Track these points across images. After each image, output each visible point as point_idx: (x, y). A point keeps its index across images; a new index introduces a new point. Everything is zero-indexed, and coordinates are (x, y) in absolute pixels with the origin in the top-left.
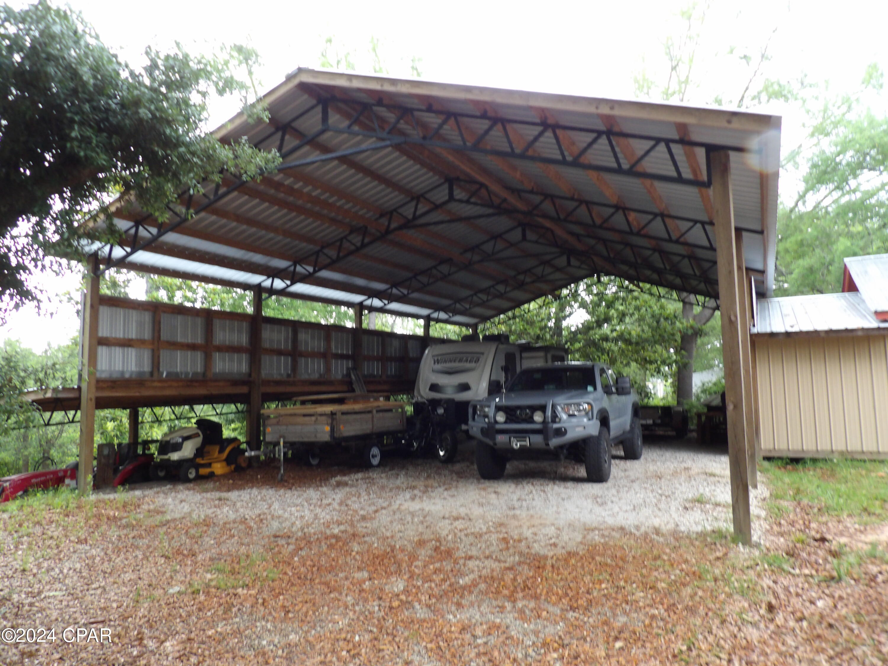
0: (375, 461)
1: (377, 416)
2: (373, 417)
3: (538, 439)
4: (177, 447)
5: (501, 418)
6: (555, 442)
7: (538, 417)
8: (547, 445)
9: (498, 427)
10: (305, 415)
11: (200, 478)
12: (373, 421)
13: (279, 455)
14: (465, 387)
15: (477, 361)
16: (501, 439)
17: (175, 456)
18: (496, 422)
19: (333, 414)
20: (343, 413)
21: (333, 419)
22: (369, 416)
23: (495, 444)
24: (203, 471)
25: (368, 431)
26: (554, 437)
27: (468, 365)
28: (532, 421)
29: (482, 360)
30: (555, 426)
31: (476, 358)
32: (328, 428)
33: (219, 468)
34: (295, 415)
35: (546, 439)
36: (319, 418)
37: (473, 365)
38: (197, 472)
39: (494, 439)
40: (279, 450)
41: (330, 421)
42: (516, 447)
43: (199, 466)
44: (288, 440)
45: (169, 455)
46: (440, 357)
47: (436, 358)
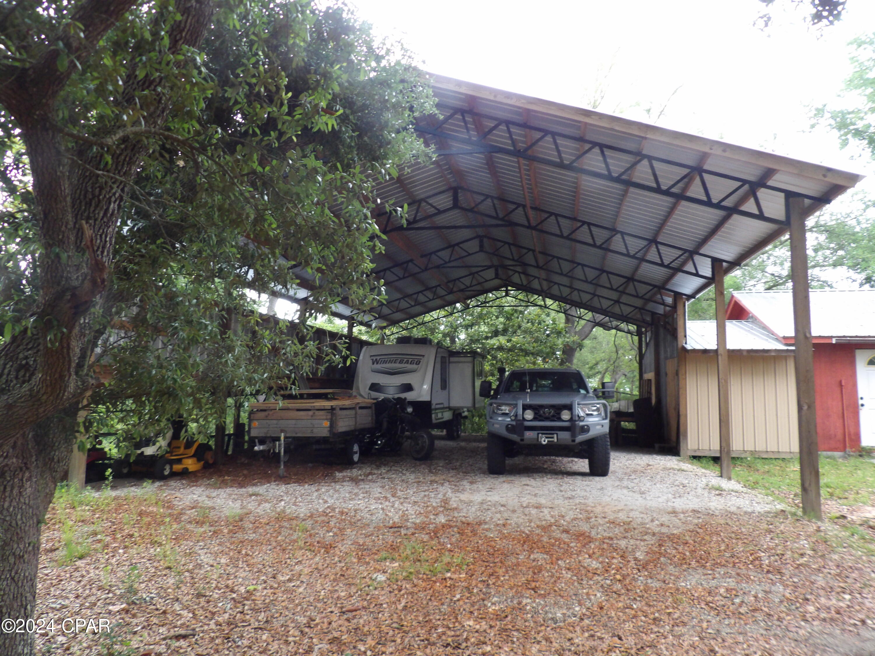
0: (356, 458)
1: (360, 411)
2: (356, 413)
3: (565, 436)
4: (148, 442)
5: (529, 415)
6: (581, 438)
7: (566, 415)
8: (574, 441)
9: (527, 424)
10: (298, 410)
11: (174, 475)
12: (356, 417)
13: (280, 451)
14: (408, 388)
15: (418, 363)
16: (529, 435)
17: (149, 451)
18: (524, 419)
19: (333, 409)
20: (341, 409)
21: (333, 415)
22: (352, 412)
23: (522, 440)
24: (177, 467)
25: (352, 428)
26: (580, 434)
27: (409, 367)
28: (560, 419)
29: (424, 361)
30: (581, 424)
31: (417, 360)
32: (327, 424)
33: (191, 464)
34: (288, 409)
35: (574, 436)
36: (317, 413)
37: (414, 366)
38: (171, 468)
39: (523, 435)
40: (280, 445)
41: (329, 417)
42: (544, 443)
43: (172, 462)
44: (288, 435)
45: (143, 449)
46: (378, 358)
47: (374, 358)
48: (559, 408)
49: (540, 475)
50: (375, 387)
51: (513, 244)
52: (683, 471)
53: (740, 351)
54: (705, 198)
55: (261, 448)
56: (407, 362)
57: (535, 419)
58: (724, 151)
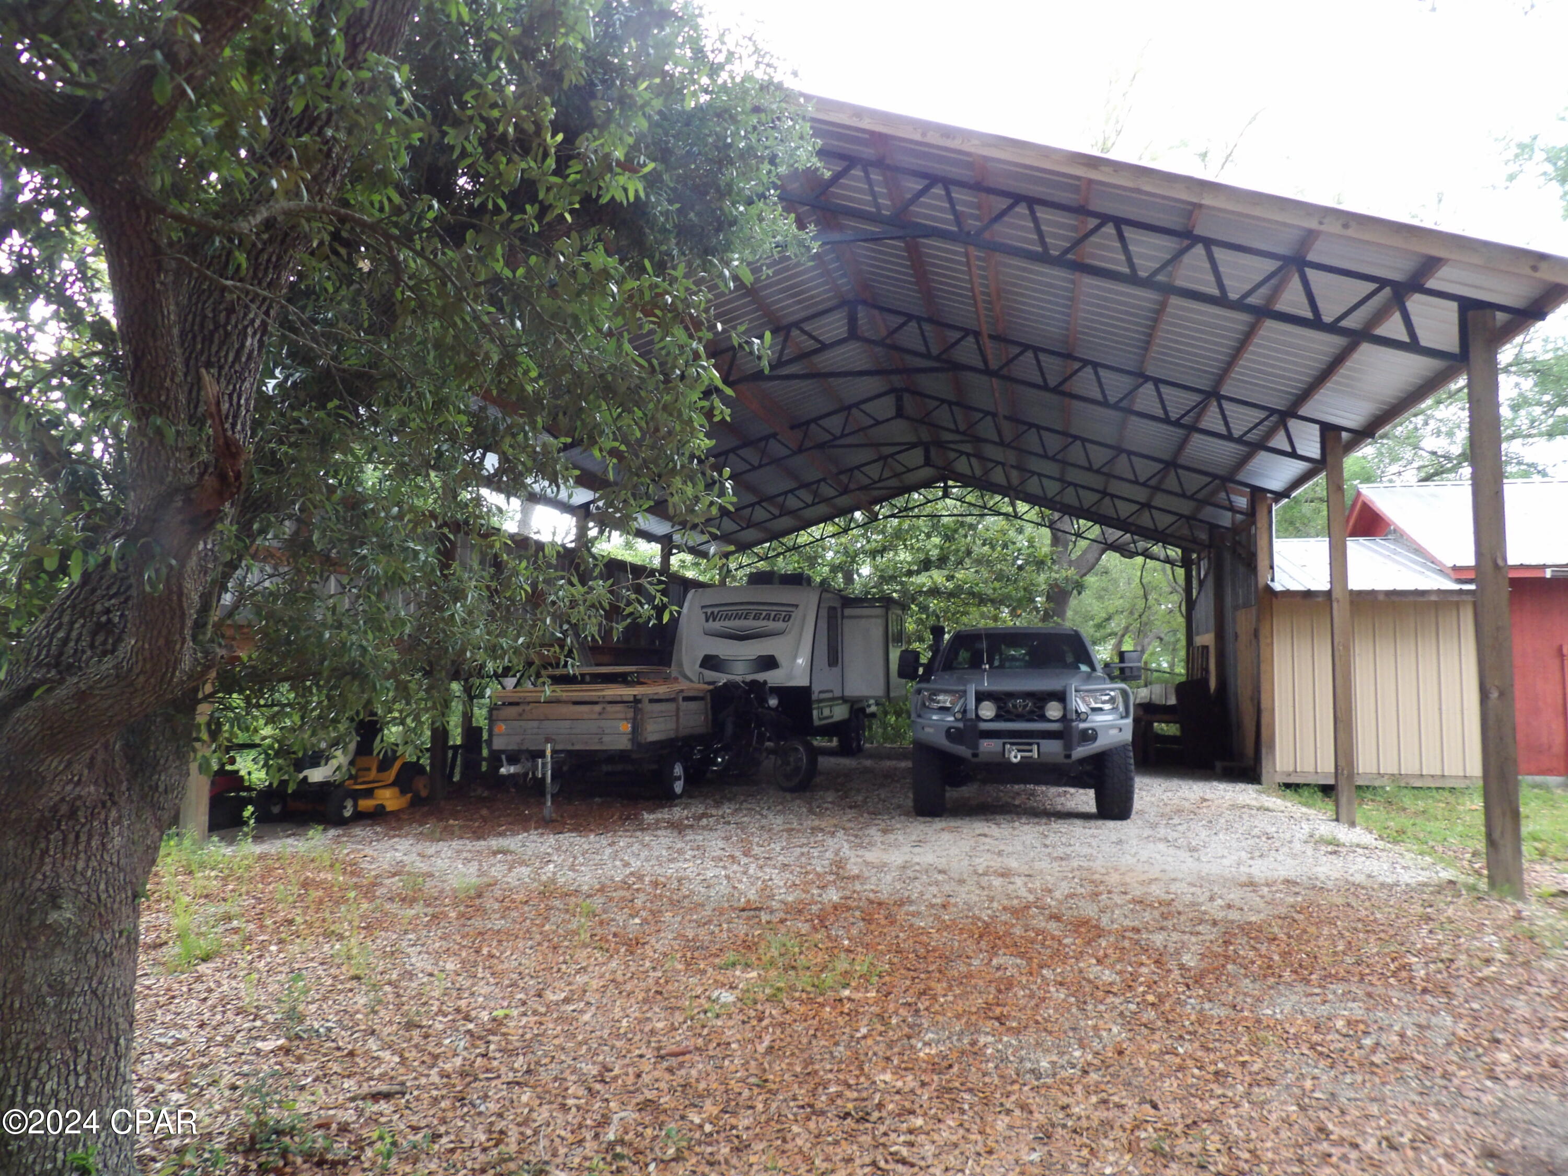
0: (678, 787)
1: (684, 705)
2: (678, 709)
3: (1053, 747)
4: (316, 759)
5: (988, 710)
6: (1081, 751)
7: (1053, 711)
8: (1068, 756)
9: (983, 726)
10: (577, 703)
11: (360, 817)
12: (677, 716)
13: (544, 775)
14: (769, 663)
15: (788, 618)
16: (988, 746)
17: (316, 775)
18: (978, 718)
19: (636, 701)
20: (652, 701)
21: (637, 711)
22: (671, 706)
23: (975, 755)
24: (366, 804)
25: (672, 735)
26: (1079, 745)
27: (771, 625)
28: (1043, 718)
29: (797, 614)
30: (1082, 726)
31: (785, 613)
32: (626, 727)
33: (389, 798)
34: (558, 701)
35: (1068, 747)
36: (610, 708)
37: (780, 625)
38: (355, 805)
39: (976, 746)
40: (544, 765)
41: (631, 714)
42: (1015, 760)
43: (356, 795)
44: (558, 747)
45: (306, 772)
46: (716, 610)
47: (709, 611)
48: (1041, 699)
49: (1008, 817)
50: (710, 662)
51: (958, 404)
52: (1267, 809)
53: (1373, 592)
54: (1309, 315)
55: (512, 769)
56: (767, 618)
57: (998, 718)
58: (1346, 226)
